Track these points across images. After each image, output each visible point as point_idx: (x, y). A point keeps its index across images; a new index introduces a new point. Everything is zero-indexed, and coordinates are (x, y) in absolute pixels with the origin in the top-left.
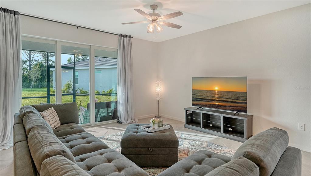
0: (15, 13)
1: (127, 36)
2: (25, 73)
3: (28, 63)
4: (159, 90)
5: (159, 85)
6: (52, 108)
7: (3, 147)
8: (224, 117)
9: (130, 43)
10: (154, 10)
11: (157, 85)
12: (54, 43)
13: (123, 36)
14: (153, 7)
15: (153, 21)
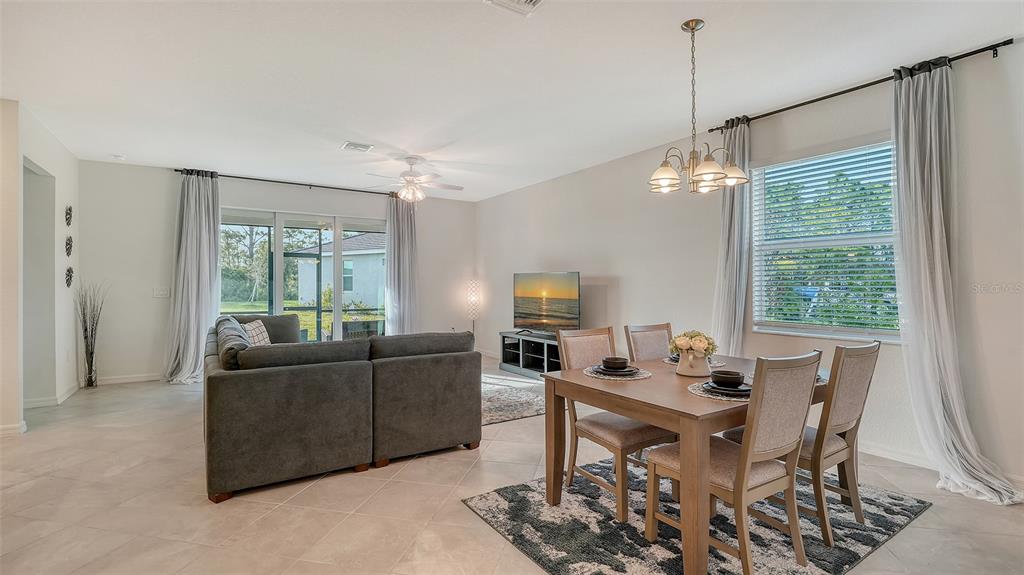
0: (213, 175)
2: (242, 264)
3: (247, 241)
4: (473, 298)
6: (260, 321)
7: (195, 380)
8: (548, 345)
10: (412, 166)
12: (272, 216)
13: (396, 196)
14: (411, 160)
15: (409, 183)
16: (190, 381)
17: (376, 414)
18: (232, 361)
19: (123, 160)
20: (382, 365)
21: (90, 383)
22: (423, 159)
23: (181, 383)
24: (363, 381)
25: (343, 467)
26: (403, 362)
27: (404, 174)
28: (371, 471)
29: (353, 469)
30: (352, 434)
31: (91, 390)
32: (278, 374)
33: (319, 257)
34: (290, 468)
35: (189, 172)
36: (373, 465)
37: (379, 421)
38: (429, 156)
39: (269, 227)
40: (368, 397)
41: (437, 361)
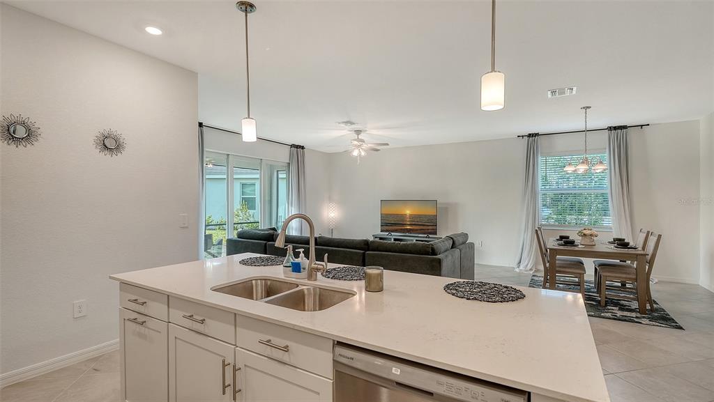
1: (300, 147)
9: (303, 153)
10: (358, 135)
12: (226, 157)
13: (297, 147)
14: (358, 132)
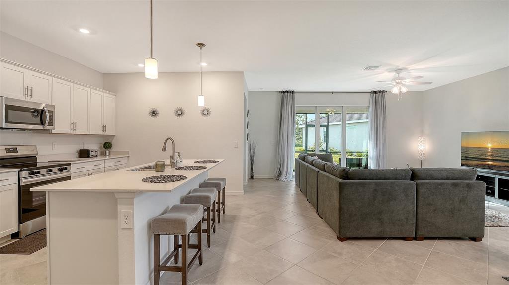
1: (379, 92)
4: (422, 147)
5: (422, 142)
8: (499, 179)
9: (383, 98)
10: (398, 73)
11: (419, 142)
13: (375, 92)
14: (398, 71)
15: (397, 84)
16: (286, 180)
17: (418, 211)
18: (345, 176)
19: (264, 90)
20: (422, 184)
21: (252, 178)
22: (405, 69)
23: (282, 181)
24: (411, 192)
25: (399, 237)
26: (434, 184)
27: (394, 79)
28: (414, 242)
29: (404, 239)
30: (405, 220)
31: (252, 180)
32: (370, 184)
33: (327, 126)
34: (374, 232)
35: (284, 92)
36: (415, 239)
37: (420, 216)
38: (410, 67)
39: (306, 114)
40: (414, 201)
41: (455, 185)
